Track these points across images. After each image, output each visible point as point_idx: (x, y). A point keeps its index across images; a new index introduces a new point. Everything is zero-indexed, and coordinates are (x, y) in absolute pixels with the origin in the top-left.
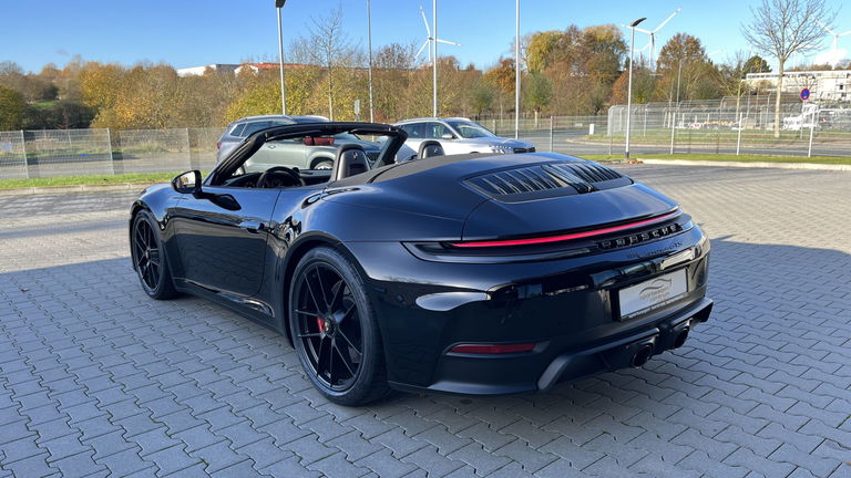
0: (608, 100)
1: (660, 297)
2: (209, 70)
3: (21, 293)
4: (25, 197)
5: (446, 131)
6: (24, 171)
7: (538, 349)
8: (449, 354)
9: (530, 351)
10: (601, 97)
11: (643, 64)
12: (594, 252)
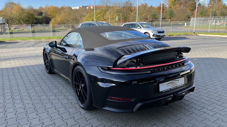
0: (192, 16)
1: (174, 85)
2: (80, 7)
3: (17, 70)
4: (29, 42)
5: (139, 26)
6: (31, 35)
7: (132, 100)
8: (108, 100)
9: (130, 101)
10: (190, 15)
11: (204, 5)
12: (152, 72)
